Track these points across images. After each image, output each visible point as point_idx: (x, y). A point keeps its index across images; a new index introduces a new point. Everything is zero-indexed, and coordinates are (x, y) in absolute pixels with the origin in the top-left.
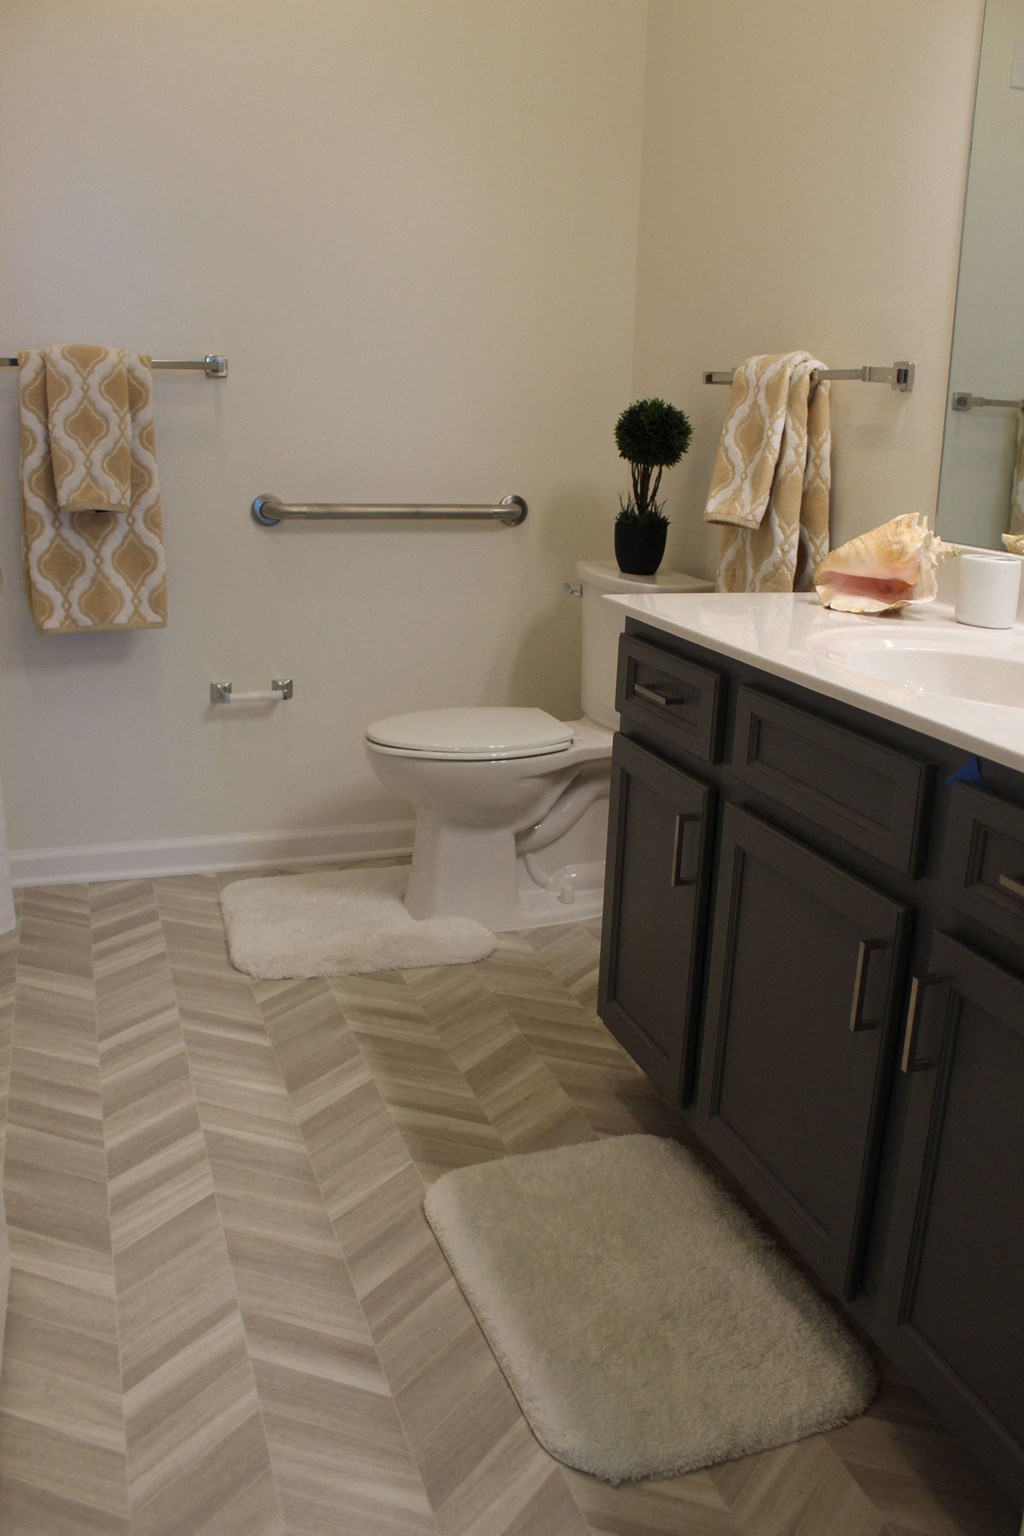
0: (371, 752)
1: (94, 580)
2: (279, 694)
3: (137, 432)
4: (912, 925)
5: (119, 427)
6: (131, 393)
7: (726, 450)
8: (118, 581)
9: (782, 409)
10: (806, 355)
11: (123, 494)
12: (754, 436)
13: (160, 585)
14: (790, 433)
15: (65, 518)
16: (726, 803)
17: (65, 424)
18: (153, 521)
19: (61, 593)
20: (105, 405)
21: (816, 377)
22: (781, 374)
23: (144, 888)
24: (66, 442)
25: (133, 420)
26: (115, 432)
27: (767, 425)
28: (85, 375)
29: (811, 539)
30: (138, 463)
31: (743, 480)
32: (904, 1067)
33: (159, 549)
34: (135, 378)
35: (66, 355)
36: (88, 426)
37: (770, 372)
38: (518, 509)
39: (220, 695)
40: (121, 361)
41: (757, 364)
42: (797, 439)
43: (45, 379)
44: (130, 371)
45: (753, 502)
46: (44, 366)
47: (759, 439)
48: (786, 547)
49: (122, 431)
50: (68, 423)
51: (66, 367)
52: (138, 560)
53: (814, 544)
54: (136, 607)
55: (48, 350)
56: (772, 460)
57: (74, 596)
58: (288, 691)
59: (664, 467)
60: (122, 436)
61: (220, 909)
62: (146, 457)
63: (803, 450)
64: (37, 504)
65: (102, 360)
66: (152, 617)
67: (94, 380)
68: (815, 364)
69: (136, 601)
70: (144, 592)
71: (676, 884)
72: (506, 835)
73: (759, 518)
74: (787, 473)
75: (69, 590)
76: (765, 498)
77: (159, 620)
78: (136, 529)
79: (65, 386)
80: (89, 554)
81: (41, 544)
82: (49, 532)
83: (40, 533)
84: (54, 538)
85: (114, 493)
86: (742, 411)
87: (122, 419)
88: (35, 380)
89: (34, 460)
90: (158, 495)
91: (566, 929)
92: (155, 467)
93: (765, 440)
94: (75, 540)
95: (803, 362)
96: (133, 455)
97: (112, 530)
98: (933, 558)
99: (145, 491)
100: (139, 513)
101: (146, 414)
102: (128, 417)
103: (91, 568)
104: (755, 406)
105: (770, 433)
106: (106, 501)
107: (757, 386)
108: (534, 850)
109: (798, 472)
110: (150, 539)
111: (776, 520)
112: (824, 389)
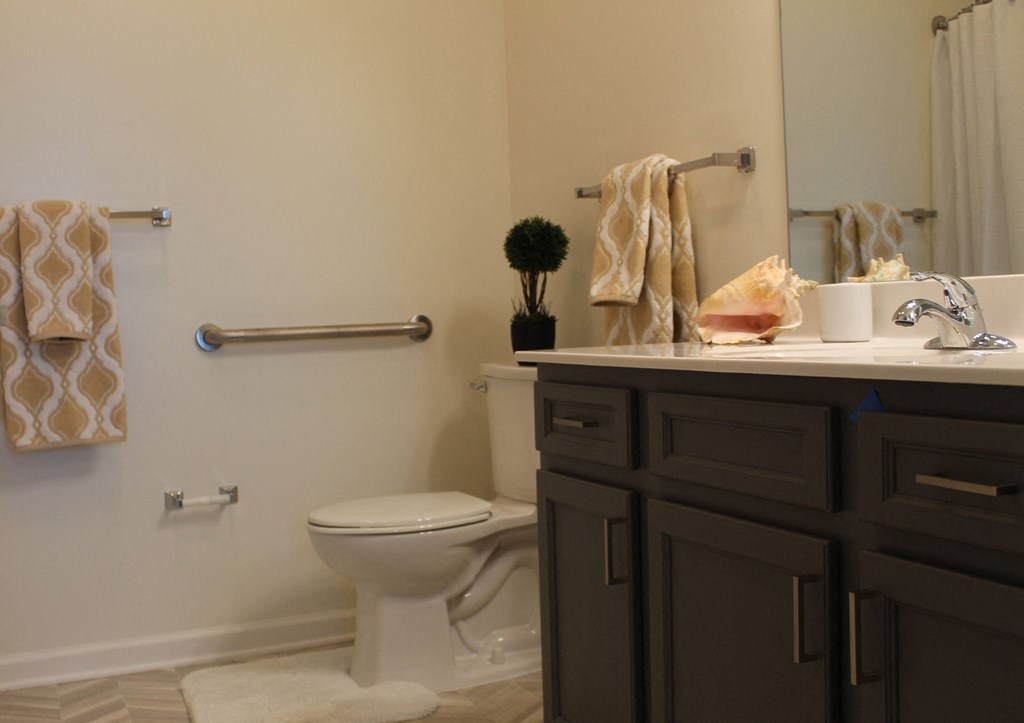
0: (312, 533)
1: (61, 401)
2: (226, 497)
3: (98, 272)
4: (838, 554)
5: (82, 268)
6: (92, 240)
7: (602, 243)
8: (83, 401)
9: (647, 201)
10: (662, 156)
11: (86, 325)
12: (625, 228)
13: (121, 403)
14: (656, 220)
15: (35, 348)
16: (649, 500)
17: (35, 266)
18: (113, 348)
19: (32, 413)
20: (69, 251)
21: (673, 172)
22: (643, 174)
23: (110, 684)
24: (36, 282)
25: (94, 262)
26: (78, 272)
27: (636, 215)
28: (53, 226)
29: (683, 308)
30: (100, 299)
31: (619, 266)
32: (854, 681)
33: (119, 373)
34: (95, 226)
35: (37, 209)
36: (54, 268)
37: (633, 174)
38: (423, 325)
39: (175, 502)
40: (83, 213)
41: (621, 170)
42: (662, 224)
43: (18, 230)
44: (91, 220)
45: (631, 280)
46: (17, 218)
47: (630, 229)
48: (663, 316)
49: (85, 272)
50: (38, 266)
51: (36, 219)
52: (100, 383)
53: (686, 311)
54: (99, 424)
55: (20, 206)
56: (643, 244)
57: (44, 416)
58: (234, 495)
59: (549, 274)
60: (85, 275)
61: (182, 695)
62: (106, 293)
63: (668, 233)
64: (10, 335)
65: (66, 214)
66: (114, 432)
67: (61, 229)
68: (671, 162)
69: (99, 419)
70: (106, 411)
71: (610, 583)
72: (439, 602)
73: (638, 294)
74: (657, 254)
75: (39, 412)
76: (640, 276)
77: (119, 433)
78: (98, 356)
79: (34, 236)
80: (56, 379)
81: (14, 371)
82: (21, 361)
83: (14, 361)
84: (26, 365)
85: (77, 324)
86: (612, 209)
87: (85, 262)
88: (9, 231)
89: (9, 298)
90: (117, 326)
91: (501, 686)
92: (113, 301)
93: (635, 229)
94: (44, 368)
95: (661, 162)
96: (94, 292)
97: (77, 358)
98: (795, 292)
99: (106, 322)
100: (100, 341)
101: (104, 257)
102: (90, 260)
103: (59, 391)
104: (624, 202)
105: (639, 222)
106: (71, 329)
107: (624, 187)
108: (465, 618)
109: (666, 251)
110: (110, 362)
111: (651, 294)
112: (680, 183)
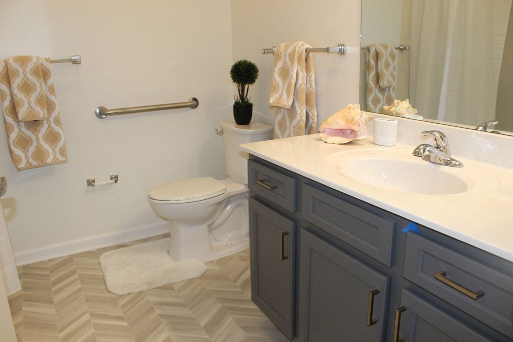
1: (36, 147)
2: (113, 181)
3: (48, 88)
5: (40, 87)
6: (43, 74)
7: (275, 79)
8: (46, 146)
9: (296, 64)
10: (303, 43)
11: (44, 113)
12: (285, 73)
13: (63, 146)
14: (299, 71)
15: (22, 124)
16: (302, 229)
17: (18, 87)
18: (58, 122)
19: (24, 153)
20: (33, 79)
21: (308, 51)
22: (294, 51)
23: (70, 260)
24: (20, 95)
25: (45, 84)
26: (38, 89)
27: (291, 70)
28: (24, 68)
29: (310, 110)
30: (49, 100)
31: (283, 90)
33: (61, 133)
34: (44, 67)
35: (15, 60)
36: (27, 88)
37: (290, 49)
38: (195, 103)
39: (91, 183)
40: (38, 61)
41: (284, 46)
42: (302, 74)
43: (7, 71)
44: (42, 65)
45: (287, 99)
46: (6, 65)
47: (288, 74)
48: (302, 115)
49: (42, 89)
50: (19, 87)
51: (15, 66)
52: (53, 137)
53: (312, 112)
54: (55, 155)
55: (7, 59)
56: (293, 83)
57: (29, 154)
58: (115, 179)
59: (250, 85)
60: (42, 90)
61: (100, 265)
62: (52, 98)
63: (305, 78)
64: (10, 120)
65: (30, 62)
66: (61, 159)
67: (28, 70)
68: (307, 46)
69: (54, 153)
70: (57, 150)
71: (283, 259)
72: (204, 226)
73: (290, 105)
74: (300, 87)
75: (27, 152)
76: (292, 97)
77: (64, 159)
78: (52, 126)
79: (16, 73)
80: (34, 137)
81: (13, 136)
82: (16, 130)
83: (13, 131)
84: (19, 132)
85: (41, 113)
86: (280, 65)
87: (41, 84)
88: (3, 71)
89: (7, 103)
90: (59, 112)
91: (230, 258)
92: (56, 101)
93: (290, 75)
94: (28, 133)
95: (302, 46)
96: (47, 97)
97: (42, 127)
98: (364, 120)
99: (53, 110)
100: (52, 119)
101: (50, 81)
102: (43, 83)
103: (35, 143)
104: (285, 62)
105: (292, 73)
106: (38, 116)
107: (285, 55)
108: (214, 230)
109: (304, 86)
110: (57, 129)
111: (297, 105)
112: (311, 55)
